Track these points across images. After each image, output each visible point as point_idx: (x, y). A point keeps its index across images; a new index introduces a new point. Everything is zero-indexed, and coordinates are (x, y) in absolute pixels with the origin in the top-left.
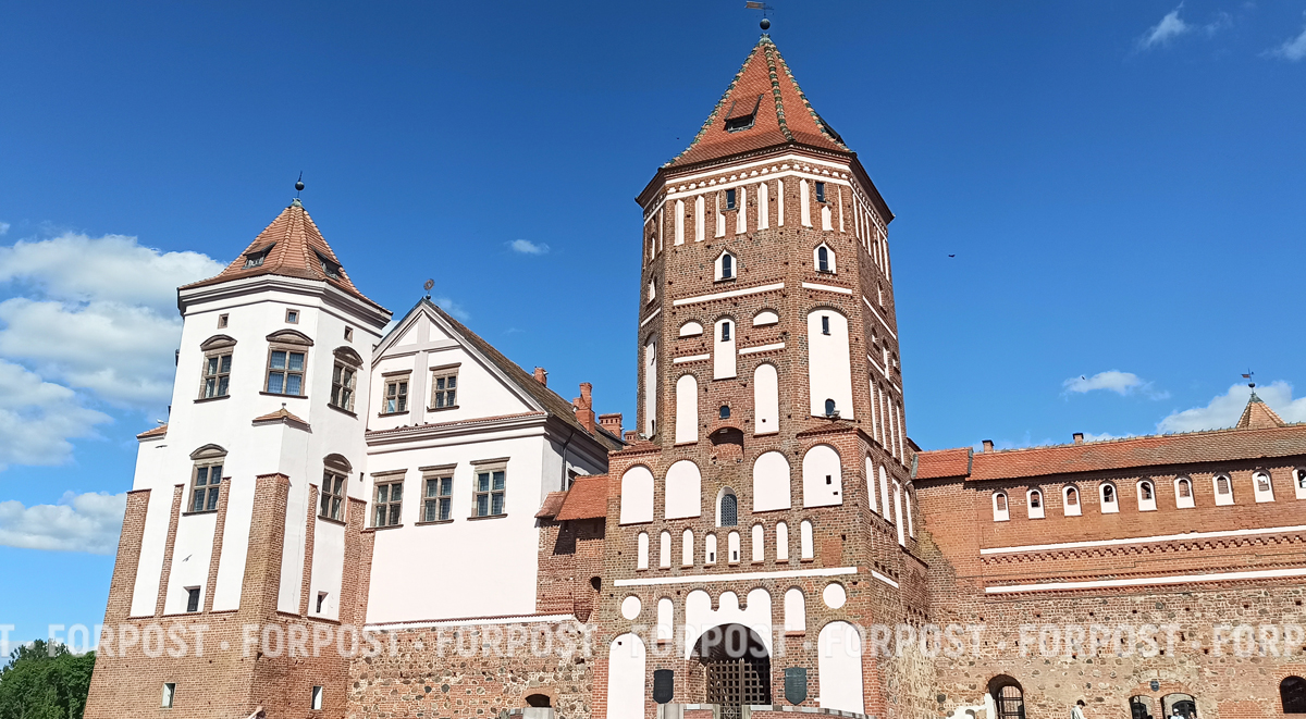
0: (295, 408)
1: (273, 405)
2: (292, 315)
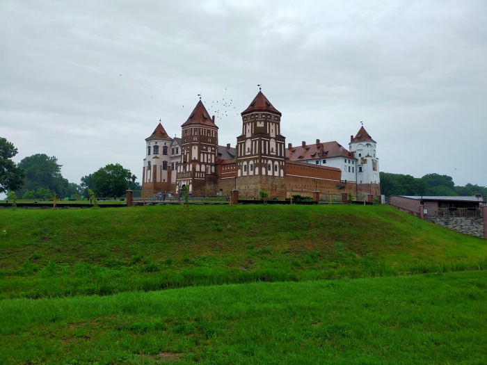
0: (158, 156)
1: (155, 155)
2: (156, 143)
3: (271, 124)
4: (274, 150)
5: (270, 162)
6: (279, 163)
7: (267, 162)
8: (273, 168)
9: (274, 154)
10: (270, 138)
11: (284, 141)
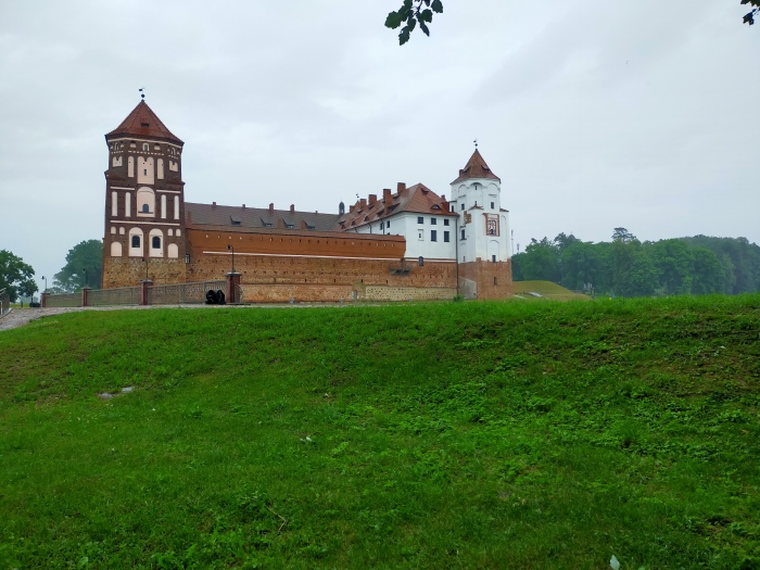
3: (141, 159)
4: (152, 208)
5: (136, 231)
6: (165, 233)
7: (127, 231)
8: (146, 243)
9: (153, 216)
10: (138, 186)
11: (182, 190)
